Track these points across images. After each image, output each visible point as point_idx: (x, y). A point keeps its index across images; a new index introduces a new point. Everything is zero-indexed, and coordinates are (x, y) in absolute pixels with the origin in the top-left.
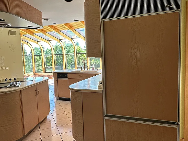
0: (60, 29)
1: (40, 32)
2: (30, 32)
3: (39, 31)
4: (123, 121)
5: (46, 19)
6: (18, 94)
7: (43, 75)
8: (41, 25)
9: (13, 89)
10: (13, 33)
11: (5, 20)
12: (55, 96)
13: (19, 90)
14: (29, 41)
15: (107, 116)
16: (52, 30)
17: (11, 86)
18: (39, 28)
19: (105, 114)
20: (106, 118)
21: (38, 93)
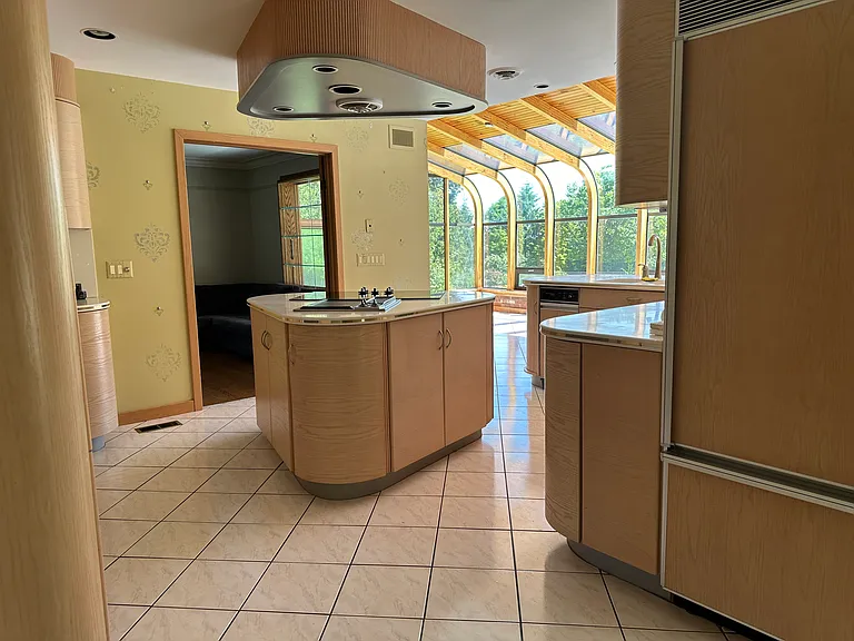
0: (582, 113)
1: (504, 132)
2: (471, 135)
3: (497, 128)
4: (748, 483)
5: (506, 74)
6: (379, 334)
7: (508, 298)
8: (481, 97)
9: (369, 315)
10: (402, 138)
11: (361, 90)
12: (530, 371)
13: (385, 319)
14: (468, 171)
15: (674, 450)
16: (548, 117)
17: (363, 308)
18: (473, 107)
19: (667, 442)
20: (668, 459)
21: (446, 343)
